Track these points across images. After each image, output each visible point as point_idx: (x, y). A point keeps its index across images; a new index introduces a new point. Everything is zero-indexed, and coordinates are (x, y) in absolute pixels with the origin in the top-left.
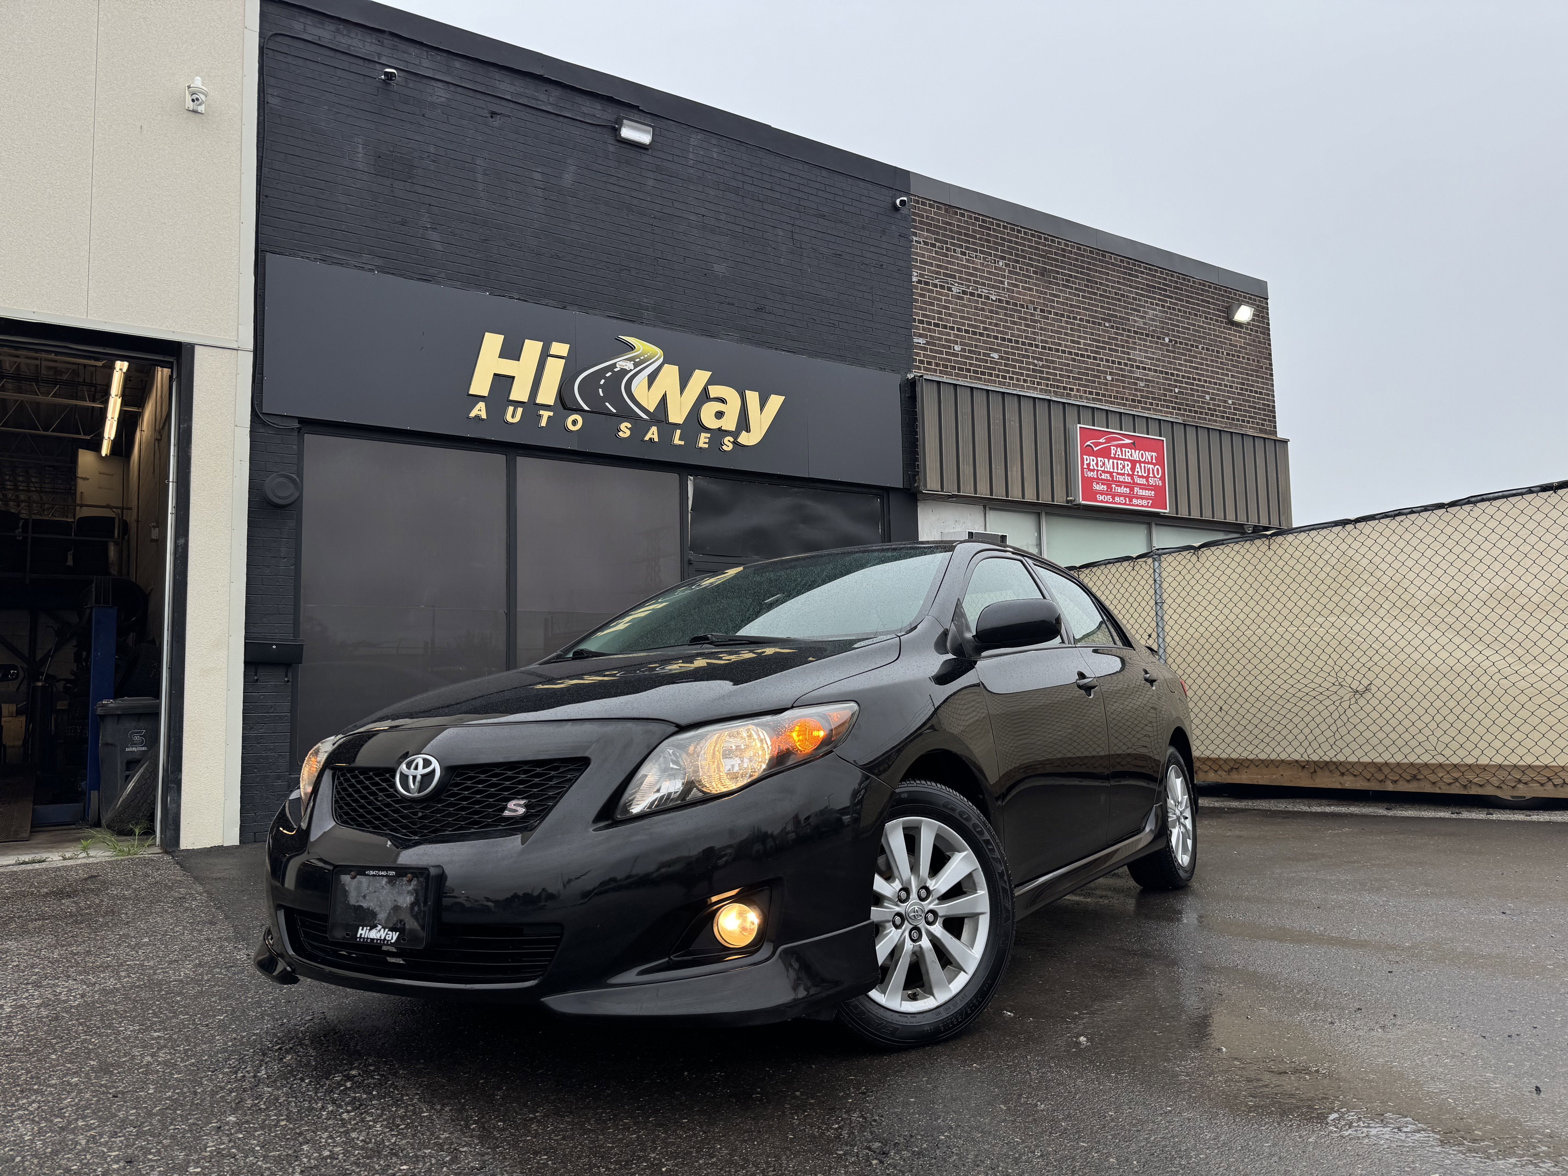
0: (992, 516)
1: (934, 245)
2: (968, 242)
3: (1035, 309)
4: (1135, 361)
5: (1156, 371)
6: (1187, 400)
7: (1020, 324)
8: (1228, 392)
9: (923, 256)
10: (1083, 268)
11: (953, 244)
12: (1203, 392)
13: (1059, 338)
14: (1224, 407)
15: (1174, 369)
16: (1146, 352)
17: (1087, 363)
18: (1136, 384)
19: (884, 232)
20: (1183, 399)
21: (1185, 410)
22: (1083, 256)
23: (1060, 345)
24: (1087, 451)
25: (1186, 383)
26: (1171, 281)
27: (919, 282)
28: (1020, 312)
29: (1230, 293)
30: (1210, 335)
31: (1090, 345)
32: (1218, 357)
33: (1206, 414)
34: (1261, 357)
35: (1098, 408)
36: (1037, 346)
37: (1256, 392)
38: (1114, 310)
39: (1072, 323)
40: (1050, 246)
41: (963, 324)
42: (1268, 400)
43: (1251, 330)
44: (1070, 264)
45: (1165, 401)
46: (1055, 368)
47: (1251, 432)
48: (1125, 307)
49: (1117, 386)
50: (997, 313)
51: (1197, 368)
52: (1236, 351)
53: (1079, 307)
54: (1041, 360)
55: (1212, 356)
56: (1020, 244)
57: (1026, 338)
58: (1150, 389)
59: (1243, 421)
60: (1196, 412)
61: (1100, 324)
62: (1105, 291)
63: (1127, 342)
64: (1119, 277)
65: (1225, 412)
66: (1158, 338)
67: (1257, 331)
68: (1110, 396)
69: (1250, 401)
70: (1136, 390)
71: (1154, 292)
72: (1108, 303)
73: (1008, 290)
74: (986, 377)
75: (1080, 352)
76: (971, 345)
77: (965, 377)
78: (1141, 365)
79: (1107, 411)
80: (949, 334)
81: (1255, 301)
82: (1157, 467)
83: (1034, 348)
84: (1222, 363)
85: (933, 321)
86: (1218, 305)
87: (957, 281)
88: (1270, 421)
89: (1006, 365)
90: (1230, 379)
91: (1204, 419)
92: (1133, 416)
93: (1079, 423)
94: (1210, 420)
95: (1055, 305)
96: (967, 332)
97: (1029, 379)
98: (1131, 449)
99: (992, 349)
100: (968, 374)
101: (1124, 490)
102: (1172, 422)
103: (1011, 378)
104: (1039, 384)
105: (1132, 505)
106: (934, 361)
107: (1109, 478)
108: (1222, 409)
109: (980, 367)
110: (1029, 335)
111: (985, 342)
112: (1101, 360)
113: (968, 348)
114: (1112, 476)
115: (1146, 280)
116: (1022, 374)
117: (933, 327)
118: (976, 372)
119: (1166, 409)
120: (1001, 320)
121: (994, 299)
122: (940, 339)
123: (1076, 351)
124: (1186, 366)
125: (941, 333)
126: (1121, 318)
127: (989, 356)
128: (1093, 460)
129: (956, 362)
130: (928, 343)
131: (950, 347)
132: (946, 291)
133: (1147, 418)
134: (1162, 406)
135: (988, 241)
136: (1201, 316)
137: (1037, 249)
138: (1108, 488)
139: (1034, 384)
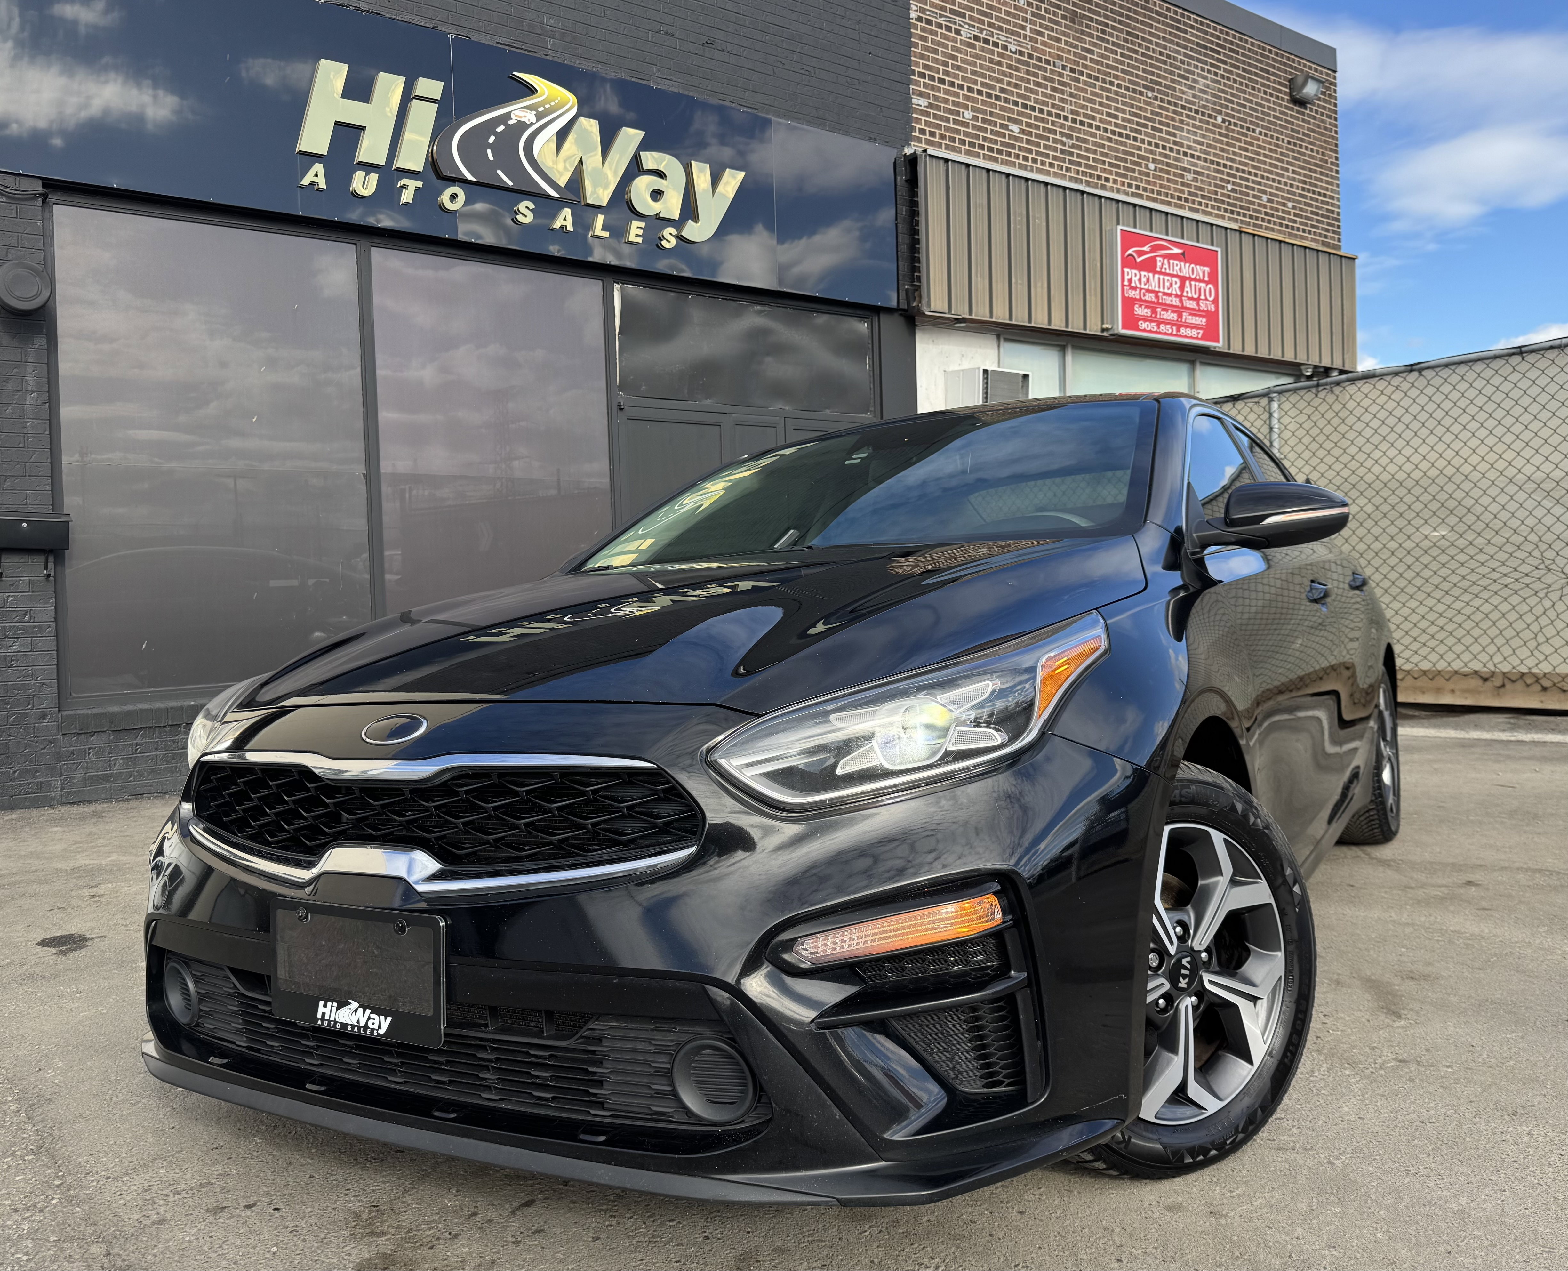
0: (1008, 348)
3: (1064, 67)
4: (1182, 145)
5: (1206, 160)
6: (1241, 200)
7: (1046, 87)
8: (1289, 192)
10: (1121, 15)
12: (1260, 191)
13: (1092, 109)
14: (1283, 211)
15: (1228, 159)
16: (1195, 134)
17: (1125, 144)
18: (1182, 176)
20: (1237, 199)
23: (1094, 118)
24: (1128, 262)
25: (1241, 178)
26: (1225, 40)
27: (920, 19)
28: (1045, 70)
29: (1293, 61)
30: (1269, 115)
31: (1129, 121)
32: (1277, 145)
33: (1263, 220)
34: (1326, 148)
35: (1140, 206)
36: (1066, 118)
37: (1319, 194)
38: (1159, 76)
39: (1109, 91)
41: (975, 82)
43: (1317, 112)
45: (1216, 200)
46: (1087, 150)
47: (1314, 245)
48: (1172, 73)
49: (1160, 178)
50: (1017, 69)
51: (1253, 159)
52: (1298, 139)
53: (1116, 69)
54: (1070, 137)
55: (1270, 143)
57: (1053, 105)
58: (1199, 184)
59: (1304, 231)
60: (1251, 217)
61: (1141, 93)
62: (1148, 49)
63: (1173, 119)
64: (1165, 32)
65: (1283, 218)
66: (1210, 116)
67: (1322, 114)
68: (1152, 191)
69: (1310, 205)
70: (1183, 184)
71: (1205, 55)
72: (1152, 66)
73: (1031, 39)
74: (1004, 157)
75: (1117, 130)
76: (984, 112)
77: (978, 155)
78: (1189, 152)
79: (1151, 210)
80: (957, 95)
81: (1321, 73)
82: (1210, 286)
83: (1062, 121)
84: (1282, 154)
85: (937, 76)
86: (1279, 77)
87: (967, 21)
88: (1334, 232)
89: (1028, 142)
90: (1291, 175)
91: (1261, 227)
92: (1182, 217)
93: (1118, 224)
94: (1267, 228)
95: (1088, 63)
96: (980, 92)
97: (1056, 163)
98: (1180, 261)
99: (1010, 119)
100: (982, 152)
101: (1171, 316)
102: (1226, 229)
103: (1035, 161)
104: (1068, 170)
105: (1180, 336)
106: (938, 132)
107: (1154, 299)
108: (1280, 214)
109: (996, 142)
110: (1057, 102)
111: (1002, 108)
112: (1143, 141)
113: (980, 116)
114: (1157, 297)
115: (1197, 37)
116: (1047, 156)
117: (936, 84)
118: (991, 149)
119: (1216, 212)
120: (1022, 79)
121: (1014, 50)
122: (946, 101)
123: (1113, 128)
124: (1240, 155)
125: (946, 92)
126: (1166, 86)
127: (1006, 127)
128: (1136, 275)
129: (967, 134)
130: (930, 106)
131: (958, 113)
132: (953, 35)
133: (1198, 221)
134: (1213, 207)
136: (1259, 90)
138: (1152, 313)
139: (1062, 169)
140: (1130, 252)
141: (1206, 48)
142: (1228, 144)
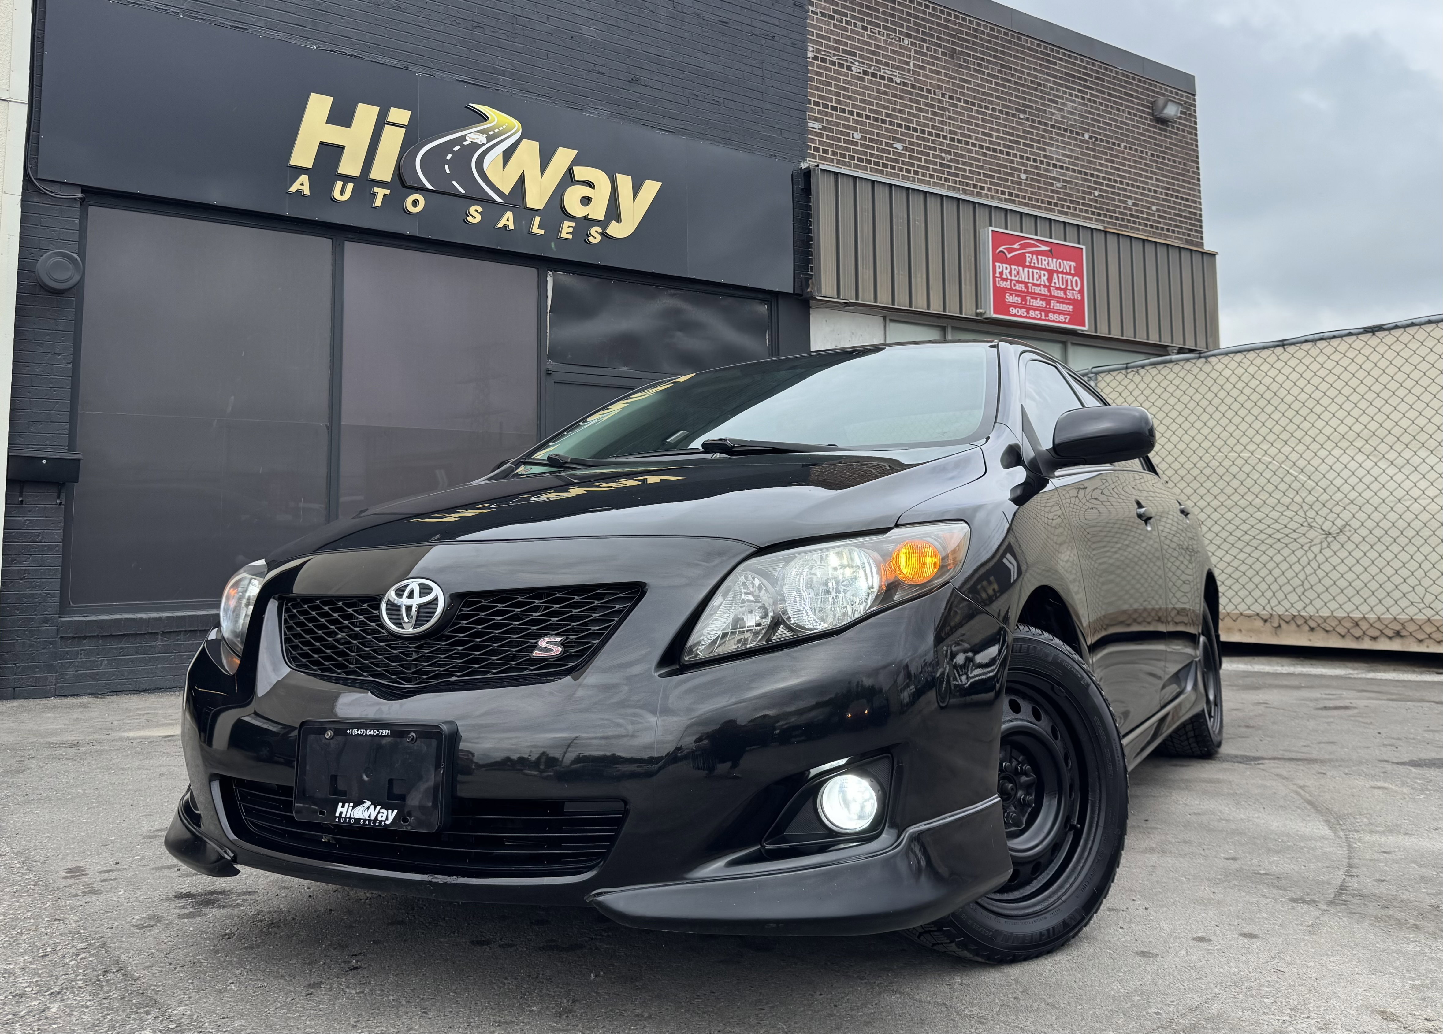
0: (893, 328)
1: (832, 18)
2: (870, 15)
3: (943, 95)
4: (1052, 158)
5: (1074, 171)
6: (1108, 204)
7: (927, 112)
8: (1153, 197)
9: (820, 29)
10: (996, 51)
11: (853, 17)
12: (1125, 196)
13: (969, 130)
14: (1148, 214)
15: (1095, 169)
16: (1064, 148)
17: (999, 159)
18: (1052, 185)
20: (1104, 203)
22: (996, 37)
23: (970, 137)
24: (999, 257)
25: (1107, 186)
26: (1091, 70)
27: (816, 58)
28: (927, 98)
29: (1155, 86)
30: (1133, 132)
31: (1003, 139)
32: (1141, 158)
33: (1129, 221)
34: (1188, 160)
35: (1011, 210)
36: (945, 137)
37: (1182, 198)
38: (1030, 100)
39: (984, 114)
40: (961, 25)
41: (864, 109)
42: (1195, 208)
43: (1178, 129)
44: (983, 46)
45: (1084, 204)
46: (964, 163)
47: (1177, 243)
48: (1041, 98)
49: (1032, 186)
50: (901, 98)
51: (1118, 169)
52: (1161, 152)
53: (991, 95)
54: (949, 153)
55: (1135, 156)
56: (928, 21)
57: (933, 127)
58: (1068, 191)
59: (1168, 230)
60: (1117, 218)
61: (1014, 115)
62: (1020, 78)
63: (1043, 136)
64: (1036, 64)
65: (1148, 220)
66: (1078, 133)
67: (1183, 131)
68: (1024, 197)
69: (1174, 208)
70: (1052, 191)
71: (1073, 82)
72: (1024, 92)
74: (889, 170)
75: (992, 146)
76: (872, 133)
77: (866, 168)
78: (1058, 164)
79: (1021, 213)
80: (847, 119)
81: (1182, 96)
82: (1076, 278)
83: (941, 140)
84: (1146, 165)
85: (830, 104)
86: (1143, 100)
87: (858, 59)
88: (1196, 231)
89: (910, 157)
90: (1155, 182)
91: (1126, 227)
92: (1050, 220)
93: (991, 225)
94: (1132, 228)
95: (966, 91)
96: (868, 117)
97: (936, 174)
98: (1048, 257)
99: (894, 139)
100: (869, 166)
101: (1039, 303)
102: (1092, 229)
103: (916, 173)
104: (946, 180)
105: (1048, 320)
106: (830, 149)
107: (1024, 289)
108: (1145, 216)
109: (882, 158)
110: (937, 124)
111: (887, 130)
112: (1015, 156)
113: (868, 136)
114: (1027, 287)
115: (1065, 67)
116: (928, 169)
117: (829, 111)
118: (877, 164)
119: (1084, 215)
120: (905, 106)
121: (898, 82)
123: (988, 145)
124: (1107, 166)
125: (838, 117)
126: (1037, 109)
127: (891, 145)
128: (1006, 268)
129: (855, 151)
130: (824, 128)
131: (848, 135)
132: (845, 70)
133: (1065, 223)
134: (1081, 210)
135: (893, 16)
136: (1123, 111)
137: (947, 27)
138: (1022, 301)
139: (941, 180)
140: (1001, 249)
141: (1074, 76)
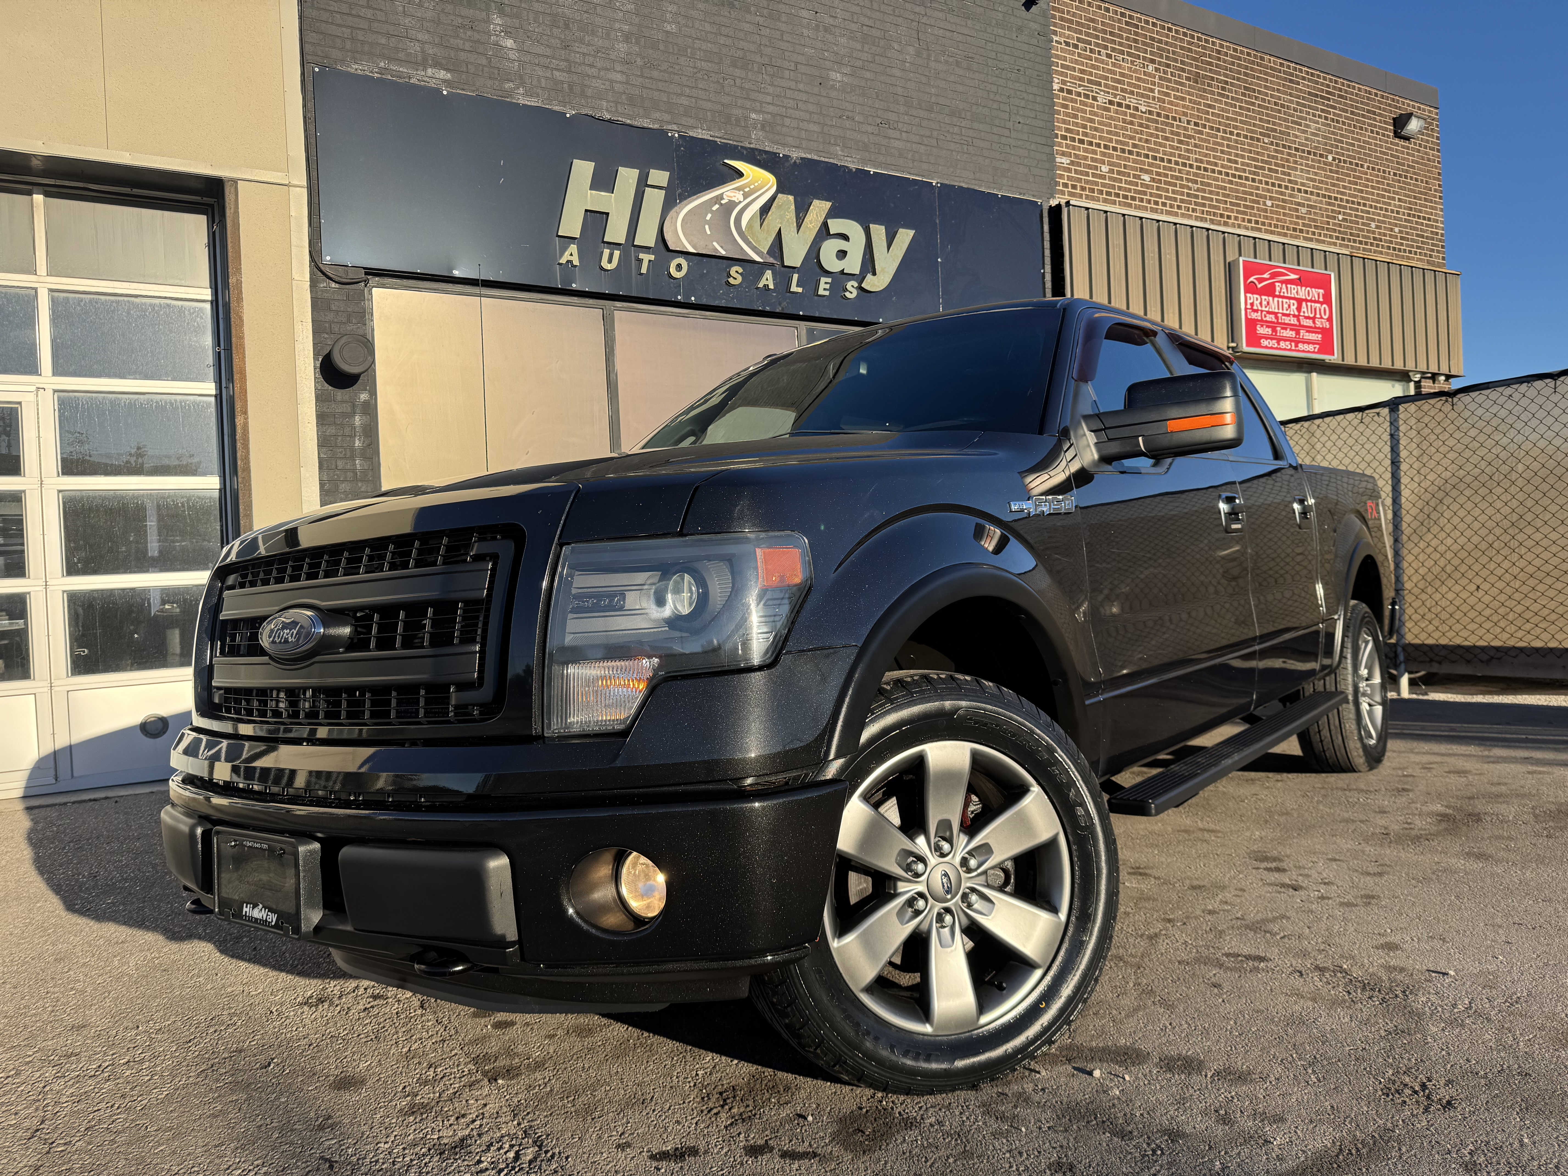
1: (1076, 47)
2: (1114, 42)
3: (1189, 122)
4: (1296, 183)
5: (1318, 195)
6: (1351, 228)
7: (1173, 140)
8: (1395, 218)
9: (1065, 59)
10: (1239, 73)
11: (1097, 45)
12: (1368, 219)
13: (1215, 157)
14: (1391, 236)
15: (1338, 192)
16: (1308, 172)
17: (1245, 186)
18: (1297, 210)
19: (1020, 29)
20: (1347, 227)
21: (1349, 240)
22: (1239, 59)
23: (1216, 164)
24: (1250, 288)
25: (1351, 209)
26: (1334, 88)
27: (1061, 90)
28: (1172, 126)
29: (1398, 102)
30: (1376, 151)
31: (1248, 165)
32: (1384, 178)
33: (1372, 244)
34: (1430, 177)
35: (1260, 239)
36: (1191, 166)
37: (1424, 218)
38: (1274, 124)
39: (1229, 140)
40: (1204, 48)
41: (1111, 141)
43: (1420, 145)
44: (1226, 68)
45: (1328, 229)
46: (1211, 192)
47: (1419, 265)
48: (1286, 120)
49: (1277, 213)
50: (1148, 127)
51: (1361, 191)
52: (1403, 170)
53: (1236, 120)
54: (1196, 182)
55: (1377, 176)
56: (1171, 45)
57: (1180, 156)
58: (1312, 216)
59: (1410, 252)
60: (1361, 242)
61: (1258, 140)
62: (1264, 100)
64: (1279, 84)
65: (1391, 242)
66: (1321, 156)
67: (1426, 147)
68: (1271, 225)
69: (1417, 229)
70: (1298, 217)
71: (1316, 102)
72: (1267, 115)
73: (1159, 100)
74: (1137, 203)
75: (1237, 173)
76: (1119, 165)
77: (1114, 203)
78: (1303, 188)
79: (1269, 241)
80: (1094, 152)
81: (1424, 110)
82: (1324, 306)
83: (1188, 169)
84: (1388, 185)
85: (1077, 137)
86: (1385, 116)
87: (1102, 88)
88: (1438, 252)
89: (1158, 188)
90: (1397, 203)
91: (1370, 250)
92: (1298, 247)
93: (1240, 255)
94: (1375, 252)
95: (1210, 117)
96: (1115, 149)
97: (1183, 205)
98: (1297, 285)
99: (1141, 170)
100: (1118, 200)
101: (1290, 334)
102: (1338, 254)
103: (1164, 204)
104: (1194, 210)
105: (1298, 351)
106: (1078, 184)
107: (1274, 320)
108: (1388, 238)
109: (1130, 190)
110: (1183, 153)
111: (1135, 161)
112: (1260, 182)
113: (1115, 169)
114: (1277, 318)
115: (1308, 86)
116: (1175, 199)
117: (1077, 144)
118: (1125, 197)
119: (1328, 240)
120: (1152, 135)
121: (1144, 110)
122: (1086, 158)
123: (1233, 172)
124: (1350, 190)
125: (1085, 150)
126: (1281, 132)
127: (1139, 177)
128: (1257, 299)
129: (1103, 185)
130: (1072, 163)
131: (1096, 168)
132: (1091, 101)
133: (1312, 249)
134: (1325, 235)
135: (1136, 41)
136: (1366, 130)
137: (1190, 50)
138: (1273, 331)
139: (1188, 210)
141: (1316, 96)
142: (1338, 179)
